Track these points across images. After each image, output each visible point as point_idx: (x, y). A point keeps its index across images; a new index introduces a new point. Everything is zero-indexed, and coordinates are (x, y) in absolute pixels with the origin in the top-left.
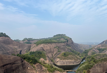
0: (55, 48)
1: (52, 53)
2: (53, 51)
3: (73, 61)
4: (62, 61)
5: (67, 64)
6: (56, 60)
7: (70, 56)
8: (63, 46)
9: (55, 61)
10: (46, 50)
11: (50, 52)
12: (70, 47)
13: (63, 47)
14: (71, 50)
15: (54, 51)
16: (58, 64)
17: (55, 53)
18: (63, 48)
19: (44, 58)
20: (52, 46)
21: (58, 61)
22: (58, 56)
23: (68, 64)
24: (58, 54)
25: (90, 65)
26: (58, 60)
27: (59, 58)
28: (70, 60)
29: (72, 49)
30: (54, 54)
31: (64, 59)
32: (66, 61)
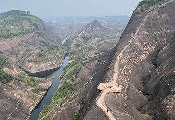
0: (20, 45)
1: (17, 54)
2: (17, 51)
3: (54, 63)
4: (39, 66)
5: (46, 69)
6: (27, 65)
7: (48, 57)
8: (31, 38)
9: (26, 67)
10: (5, 51)
11: (13, 53)
12: (43, 38)
13: (32, 40)
14: (45, 43)
15: (19, 52)
16: (33, 71)
17: (22, 53)
18: (32, 42)
19: (9, 68)
20: (15, 43)
21: (31, 67)
22: (30, 59)
23: (48, 69)
24: (29, 56)
25: (78, 68)
26: (31, 65)
27: (32, 61)
28: (50, 63)
29: (46, 41)
30: (21, 56)
31: (40, 63)
32: (45, 64)
